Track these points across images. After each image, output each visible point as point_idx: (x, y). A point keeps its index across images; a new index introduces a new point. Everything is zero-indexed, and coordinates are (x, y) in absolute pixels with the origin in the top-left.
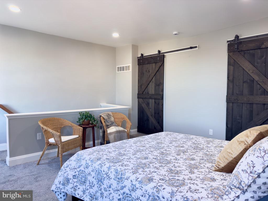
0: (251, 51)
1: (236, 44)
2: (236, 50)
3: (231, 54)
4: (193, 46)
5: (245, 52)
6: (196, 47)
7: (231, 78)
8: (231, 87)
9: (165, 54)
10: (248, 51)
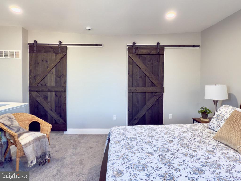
0: (144, 56)
1: (134, 49)
2: (135, 53)
3: (131, 56)
4: (98, 44)
5: (140, 55)
6: (101, 45)
7: (131, 74)
8: (131, 80)
9: (67, 46)
10: (142, 55)
